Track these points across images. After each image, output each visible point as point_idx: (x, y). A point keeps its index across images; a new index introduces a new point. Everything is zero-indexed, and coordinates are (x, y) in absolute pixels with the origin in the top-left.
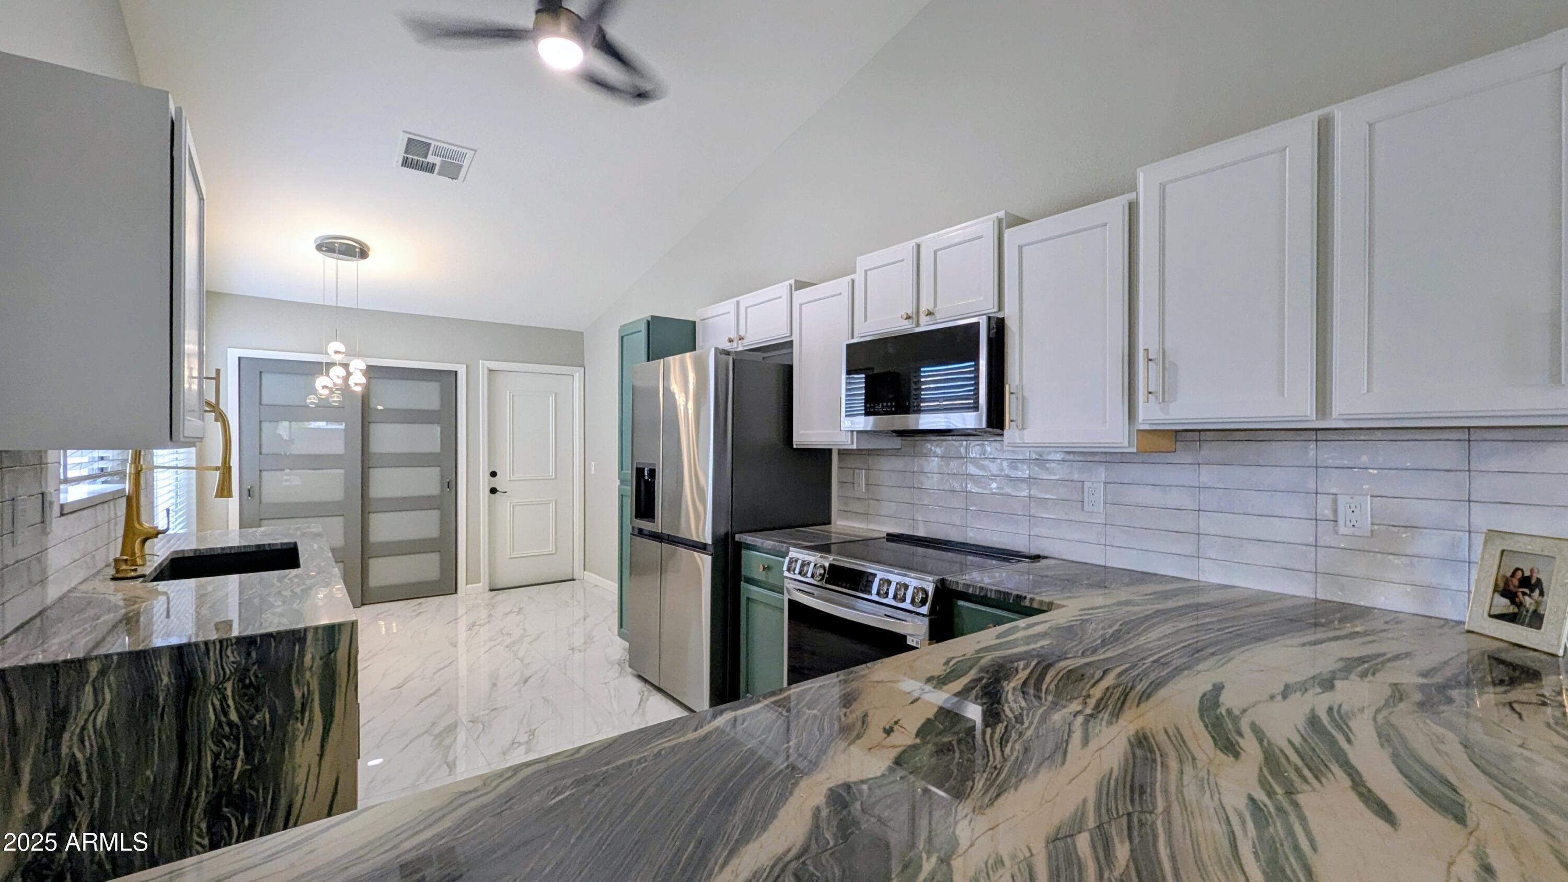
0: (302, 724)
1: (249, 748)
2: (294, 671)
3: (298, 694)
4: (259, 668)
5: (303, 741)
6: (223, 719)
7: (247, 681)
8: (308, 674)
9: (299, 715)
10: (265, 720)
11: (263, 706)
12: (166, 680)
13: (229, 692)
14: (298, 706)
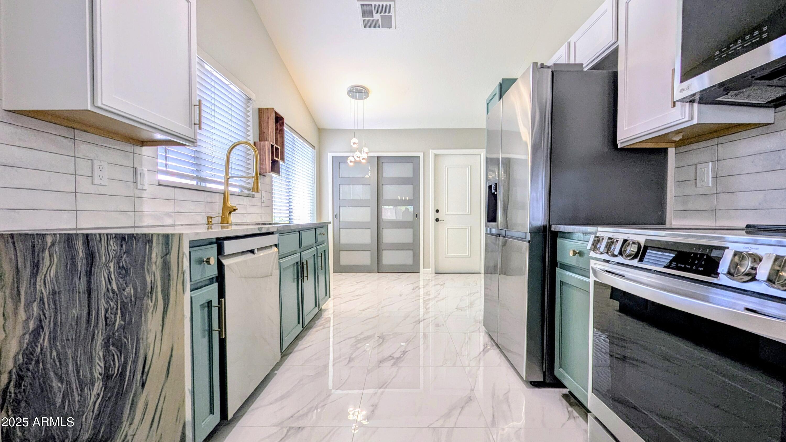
0: (152, 302)
1: (123, 310)
2: (146, 263)
3: (148, 279)
4: (127, 257)
5: (152, 313)
6: (110, 288)
7: (121, 265)
8: (154, 267)
9: (149, 295)
10: (131, 293)
11: (129, 284)
12: (81, 255)
13: (112, 270)
14: (149, 289)
